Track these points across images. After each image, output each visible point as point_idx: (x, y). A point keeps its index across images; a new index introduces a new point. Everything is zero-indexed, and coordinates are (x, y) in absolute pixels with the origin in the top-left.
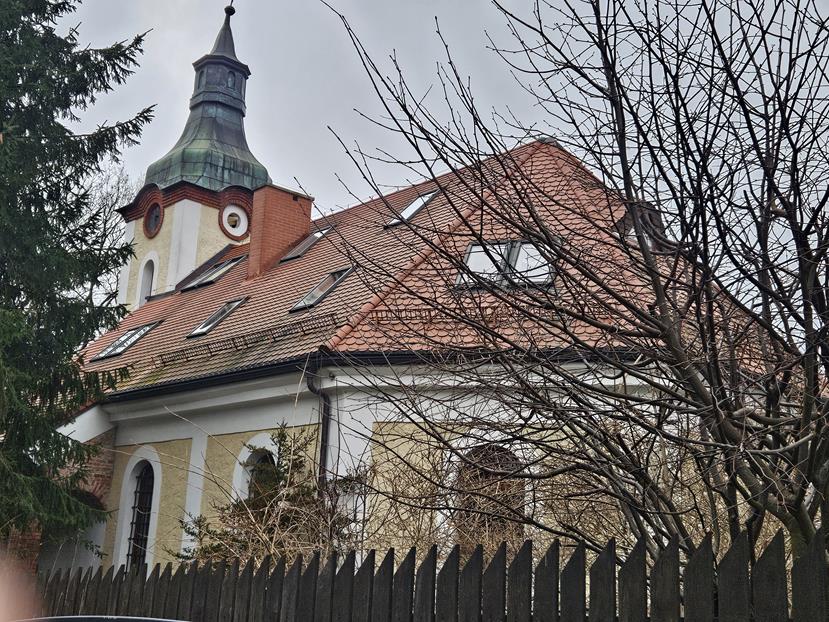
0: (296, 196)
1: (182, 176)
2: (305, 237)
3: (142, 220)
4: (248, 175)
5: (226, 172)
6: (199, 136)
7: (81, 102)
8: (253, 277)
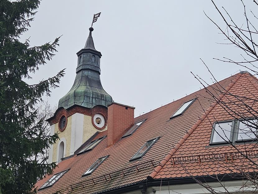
0: (127, 107)
1: (75, 103)
2: (132, 126)
3: (58, 123)
4: (104, 100)
5: (94, 99)
6: (81, 85)
7: (33, 70)
8: (110, 146)
